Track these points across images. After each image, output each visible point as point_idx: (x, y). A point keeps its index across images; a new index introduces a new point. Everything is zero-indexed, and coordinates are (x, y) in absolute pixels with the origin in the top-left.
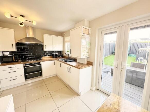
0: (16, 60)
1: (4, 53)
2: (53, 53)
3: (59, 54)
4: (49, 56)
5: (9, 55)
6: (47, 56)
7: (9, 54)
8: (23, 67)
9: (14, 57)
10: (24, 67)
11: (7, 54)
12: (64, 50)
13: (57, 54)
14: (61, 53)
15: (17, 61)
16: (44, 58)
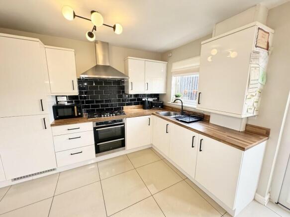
0: (80, 114)
1: (59, 99)
2: (143, 99)
3: (154, 100)
4: (135, 104)
5: (66, 104)
6: (132, 105)
7: (66, 100)
8: (93, 129)
9: (75, 107)
10: (95, 129)
11: (64, 101)
12: (166, 91)
13: (150, 100)
14: (158, 99)
15: (81, 116)
16: (127, 109)
